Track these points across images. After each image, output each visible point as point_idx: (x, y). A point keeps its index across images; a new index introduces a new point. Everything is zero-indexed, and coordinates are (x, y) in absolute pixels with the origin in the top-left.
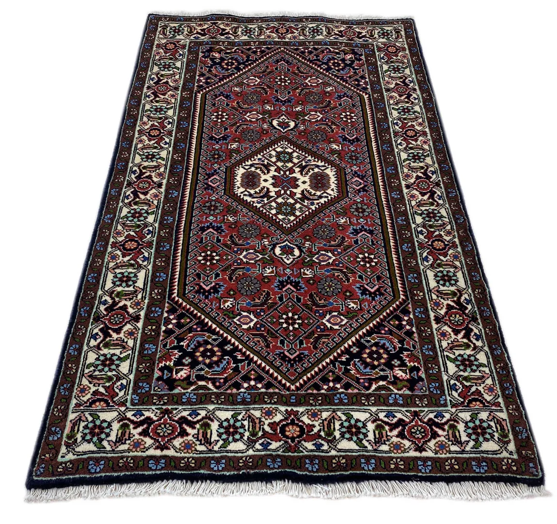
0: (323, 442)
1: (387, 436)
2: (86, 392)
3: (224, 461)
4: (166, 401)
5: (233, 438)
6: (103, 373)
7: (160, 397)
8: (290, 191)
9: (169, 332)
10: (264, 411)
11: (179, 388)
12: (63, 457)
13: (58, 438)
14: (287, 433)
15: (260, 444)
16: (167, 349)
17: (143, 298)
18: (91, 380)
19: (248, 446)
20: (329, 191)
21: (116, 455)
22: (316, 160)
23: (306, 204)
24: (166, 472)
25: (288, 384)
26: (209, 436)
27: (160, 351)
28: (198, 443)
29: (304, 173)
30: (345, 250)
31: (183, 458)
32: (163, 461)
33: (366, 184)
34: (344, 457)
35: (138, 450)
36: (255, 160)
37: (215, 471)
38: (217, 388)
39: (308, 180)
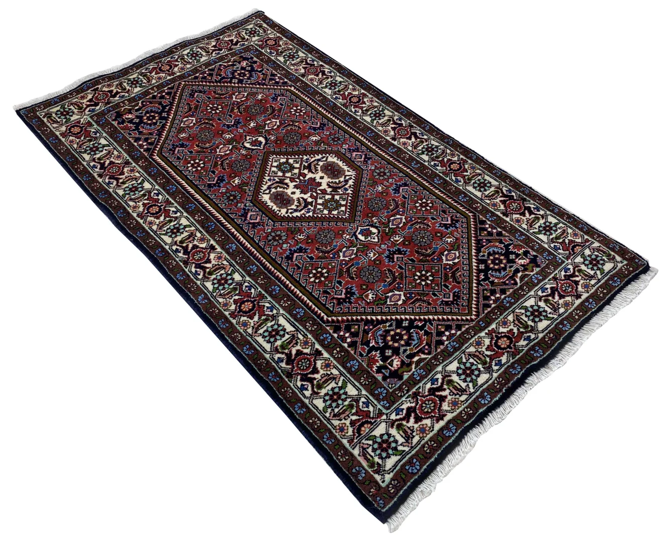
0: (528, 334)
1: (555, 303)
2: (346, 428)
3: (486, 394)
4: (407, 388)
5: (475, 375)
6: (341, 406)
7: (400, 389)
8: (319, 190)
9: (353, 345)
10: (474, 345)
11: (405, 373)
12: (383, 482)
13: (365, 473)
14: (502, 346)
15: (495, 365)
16: (366, 356)
17: (305, 336)
18: (338, 418)
19: (489, 373)
20: (347, 173)
21: (418, 448)
22: (312, 156)
23: (341, 193)
24: (461, 430)
25: (468, 318)
26: (459, 387)
27: (362, 361)
28: (458, 396)
29: (313, 171)
30: (404, 207)
31: (461, 413)
32: (451, 425)
34: (549, 333)
35: (427, 432)
36: (266, 183)
37: (488, 404)
38: (429, 353)
39: (323, 175)
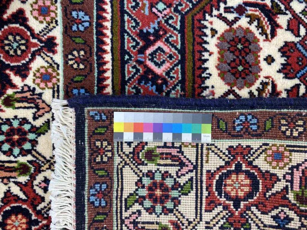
8: (298, 35)
29: (270, 87)
33: (140, 57)
39: (263, 64)
